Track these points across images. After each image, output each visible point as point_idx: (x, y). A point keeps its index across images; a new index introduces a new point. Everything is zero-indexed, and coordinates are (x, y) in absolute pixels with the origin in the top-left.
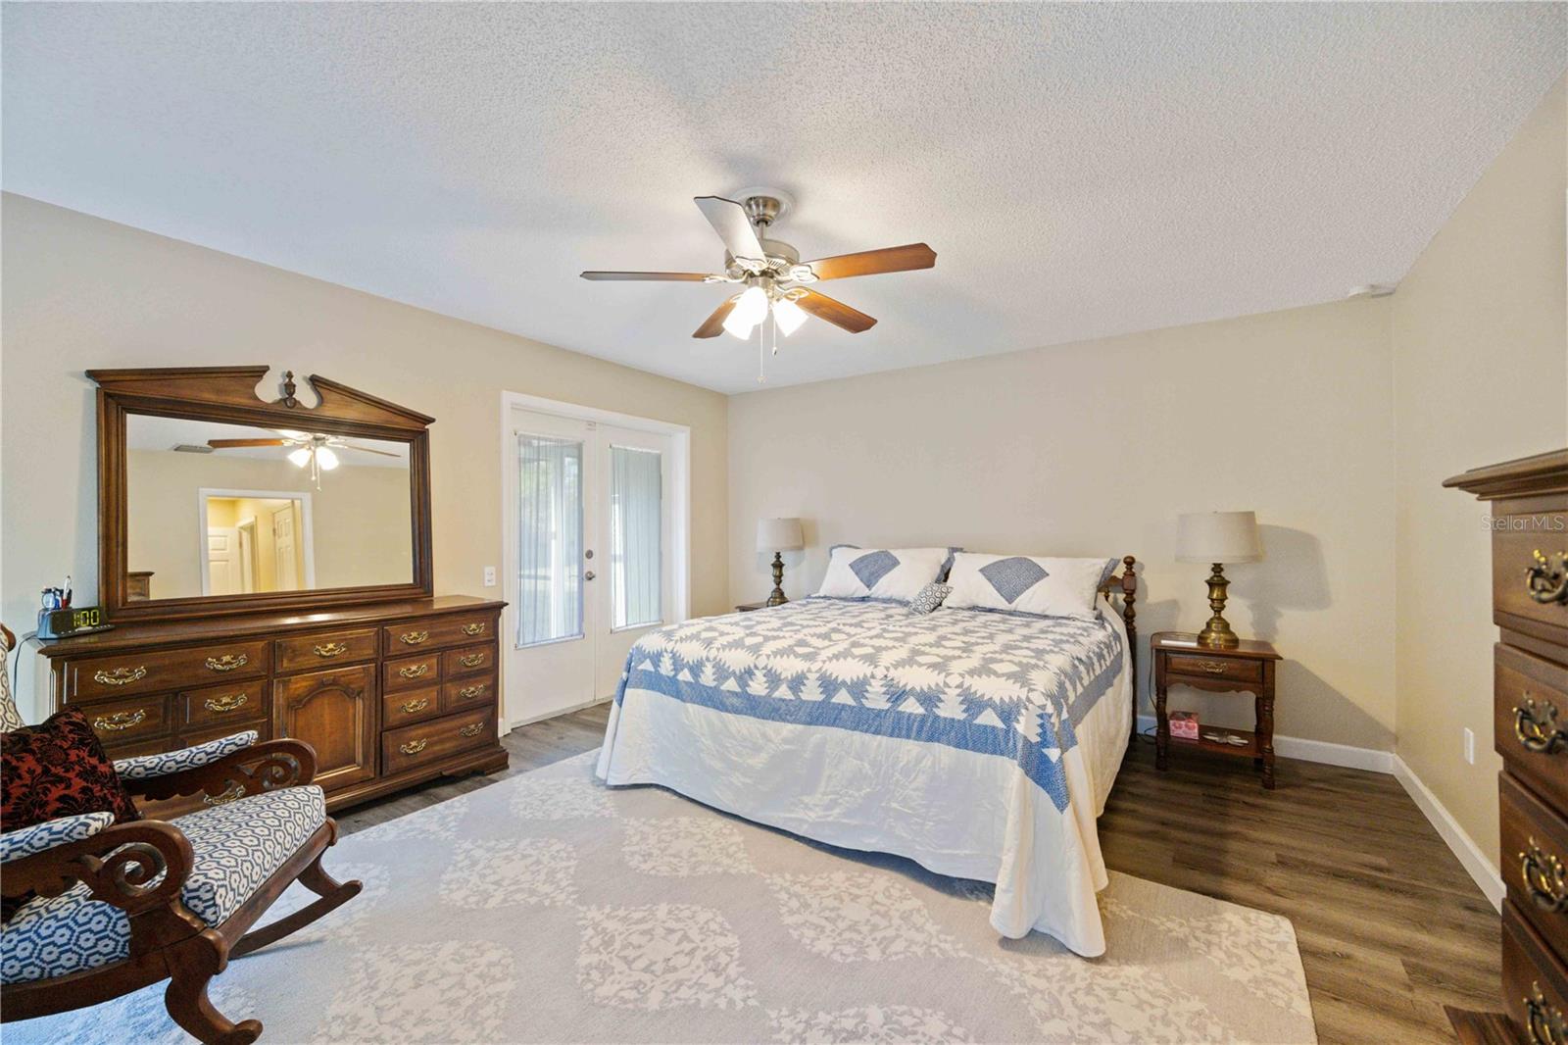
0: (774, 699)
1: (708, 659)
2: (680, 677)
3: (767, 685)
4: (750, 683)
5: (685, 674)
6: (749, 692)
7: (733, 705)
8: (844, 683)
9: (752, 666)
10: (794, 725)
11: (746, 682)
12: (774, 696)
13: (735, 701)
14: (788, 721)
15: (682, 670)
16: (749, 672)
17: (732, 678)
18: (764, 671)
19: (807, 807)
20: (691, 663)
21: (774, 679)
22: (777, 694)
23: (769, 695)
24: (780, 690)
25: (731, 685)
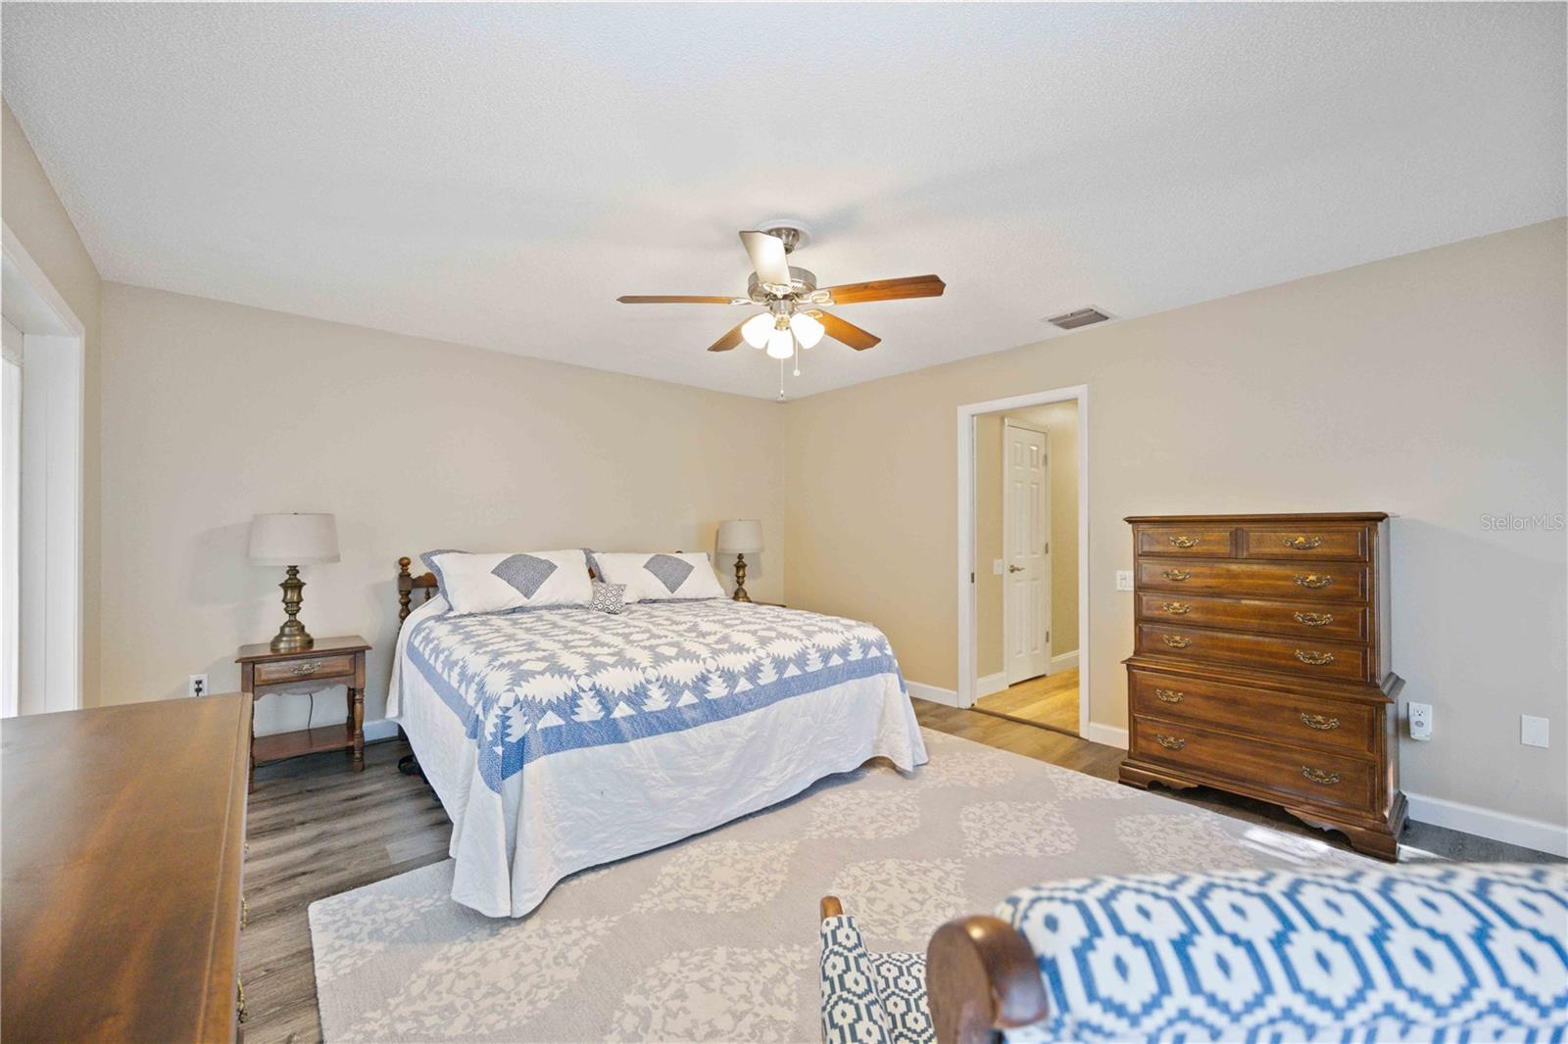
0: (736, 695)
1: (648, 682)
2: (617, 714)
3: (725, 684)
4: (708, 688)
5: (621, 709)
6: (709, 698)
7: (693, 719)
8: (790, 659)
9: (704, 671)
10: (757, 711)
11: (704, 689)
12: (735, 692)
13: (693, 714)
14: (750, 710)
15: (617, 705)
16: (704, 679)
17: (687, 691)
18: (719, 673)
19: (766, 779)
20: (626, 693)
21: (730, 677)
22: (738, 690)
23: (731, 693)
24: (741, 683)
25: (688, 698)
